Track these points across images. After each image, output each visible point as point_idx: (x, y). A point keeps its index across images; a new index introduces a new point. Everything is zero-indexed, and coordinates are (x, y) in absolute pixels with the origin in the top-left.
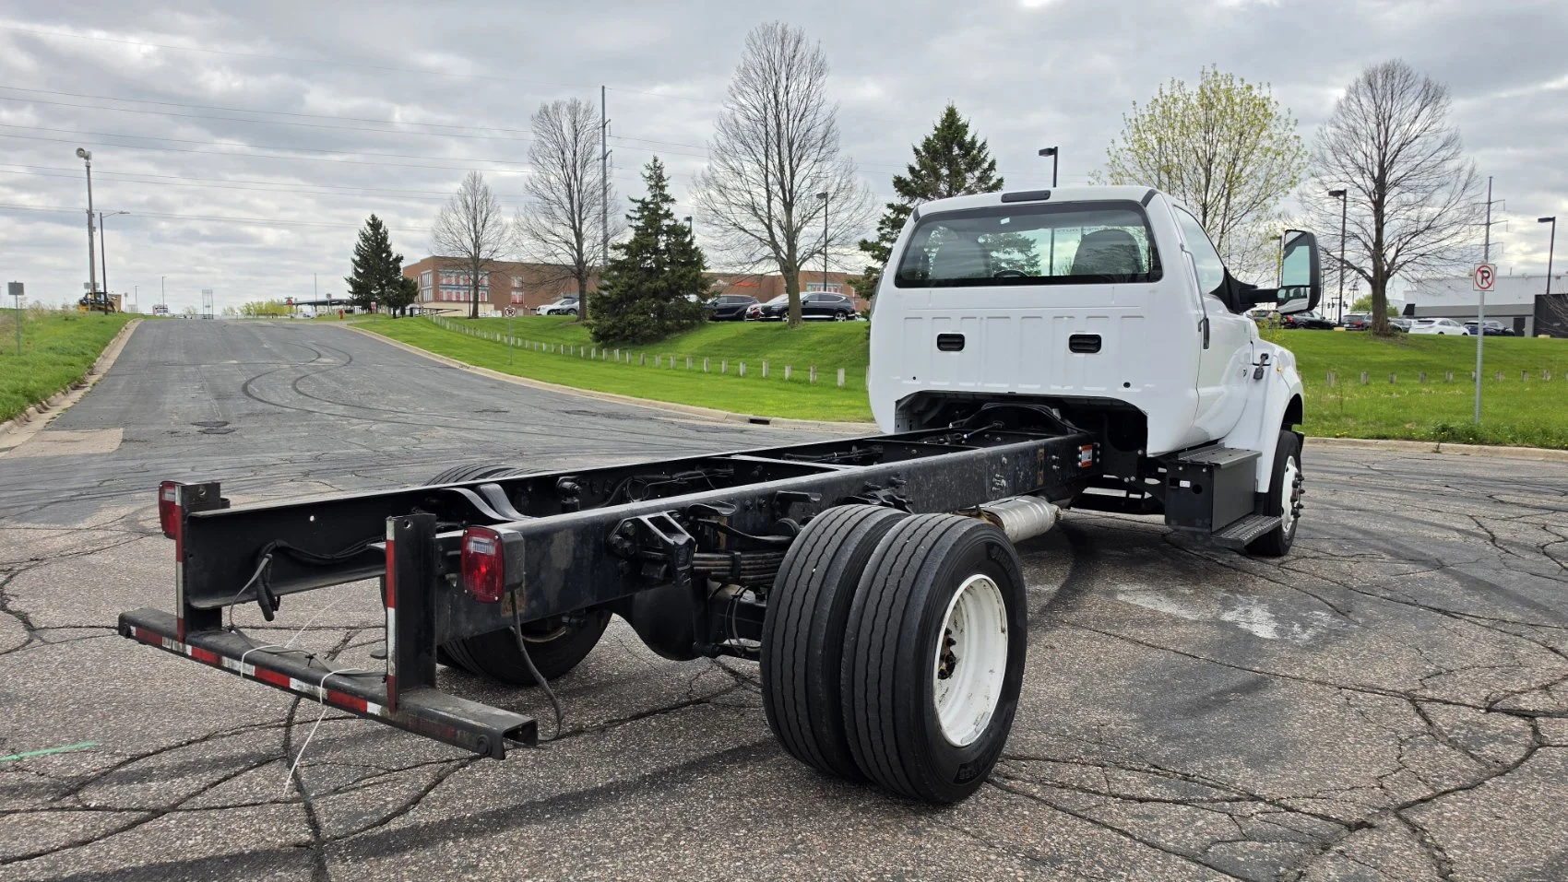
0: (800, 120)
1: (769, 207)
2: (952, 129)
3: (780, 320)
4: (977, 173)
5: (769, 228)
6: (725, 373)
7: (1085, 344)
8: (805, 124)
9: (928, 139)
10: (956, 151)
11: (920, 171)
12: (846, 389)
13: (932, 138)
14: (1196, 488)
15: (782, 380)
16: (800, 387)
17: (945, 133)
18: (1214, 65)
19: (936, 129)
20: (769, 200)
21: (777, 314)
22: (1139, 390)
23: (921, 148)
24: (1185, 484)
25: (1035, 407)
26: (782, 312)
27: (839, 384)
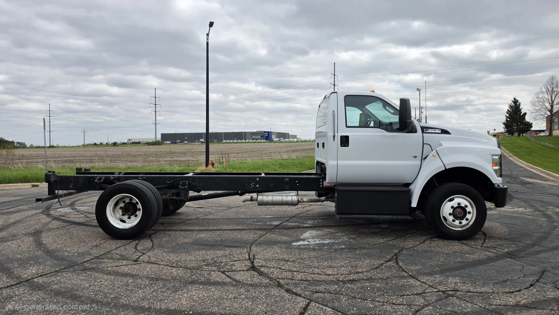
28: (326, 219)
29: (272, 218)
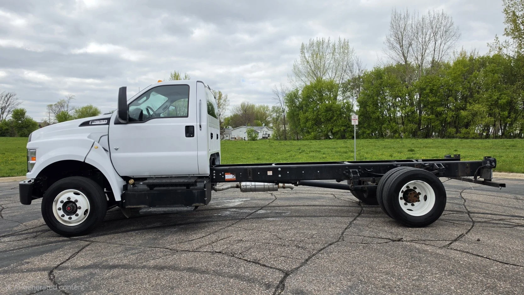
28: (209, 217)
29: (266, 218)
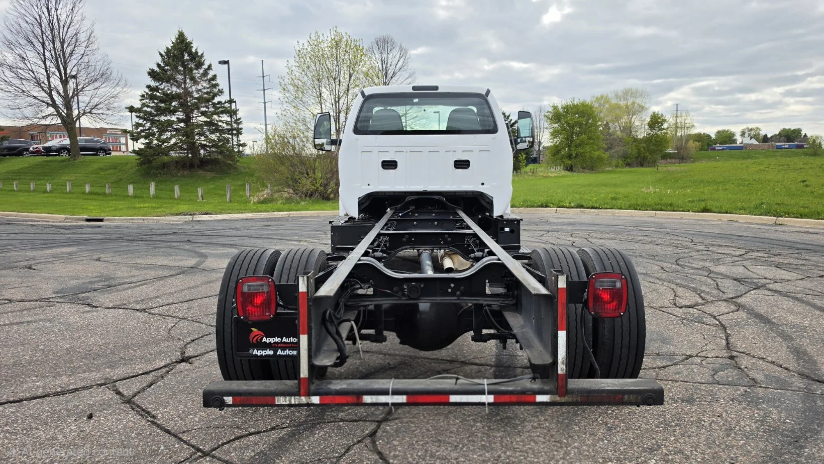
0: (68, 28)
1: (49, 82)
2: (182, 45)
3: (59, 155)
4: (201, 71)
5: (51, 95)
6: (34, 191)
7: (461, 164)
8: (72, 31)
9: (168, 48)
10: (186, 57)
11: (164, 67)
12: (135, 197)
13: (170, 48)
14: (512, 231)
15: (84, 193)
16: (101, 197)
17: (180, 46)
18: (336, 27)
19: (173, 43)
20: (48, 78)
21: (55, 151)
22: (489, 186)
23: (164, 54)
24: (507, 229)
25: (436, 197)
26: (60, 150)
27: (130, 194)
